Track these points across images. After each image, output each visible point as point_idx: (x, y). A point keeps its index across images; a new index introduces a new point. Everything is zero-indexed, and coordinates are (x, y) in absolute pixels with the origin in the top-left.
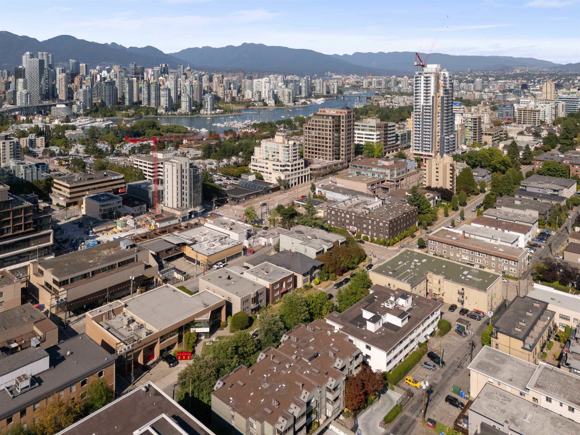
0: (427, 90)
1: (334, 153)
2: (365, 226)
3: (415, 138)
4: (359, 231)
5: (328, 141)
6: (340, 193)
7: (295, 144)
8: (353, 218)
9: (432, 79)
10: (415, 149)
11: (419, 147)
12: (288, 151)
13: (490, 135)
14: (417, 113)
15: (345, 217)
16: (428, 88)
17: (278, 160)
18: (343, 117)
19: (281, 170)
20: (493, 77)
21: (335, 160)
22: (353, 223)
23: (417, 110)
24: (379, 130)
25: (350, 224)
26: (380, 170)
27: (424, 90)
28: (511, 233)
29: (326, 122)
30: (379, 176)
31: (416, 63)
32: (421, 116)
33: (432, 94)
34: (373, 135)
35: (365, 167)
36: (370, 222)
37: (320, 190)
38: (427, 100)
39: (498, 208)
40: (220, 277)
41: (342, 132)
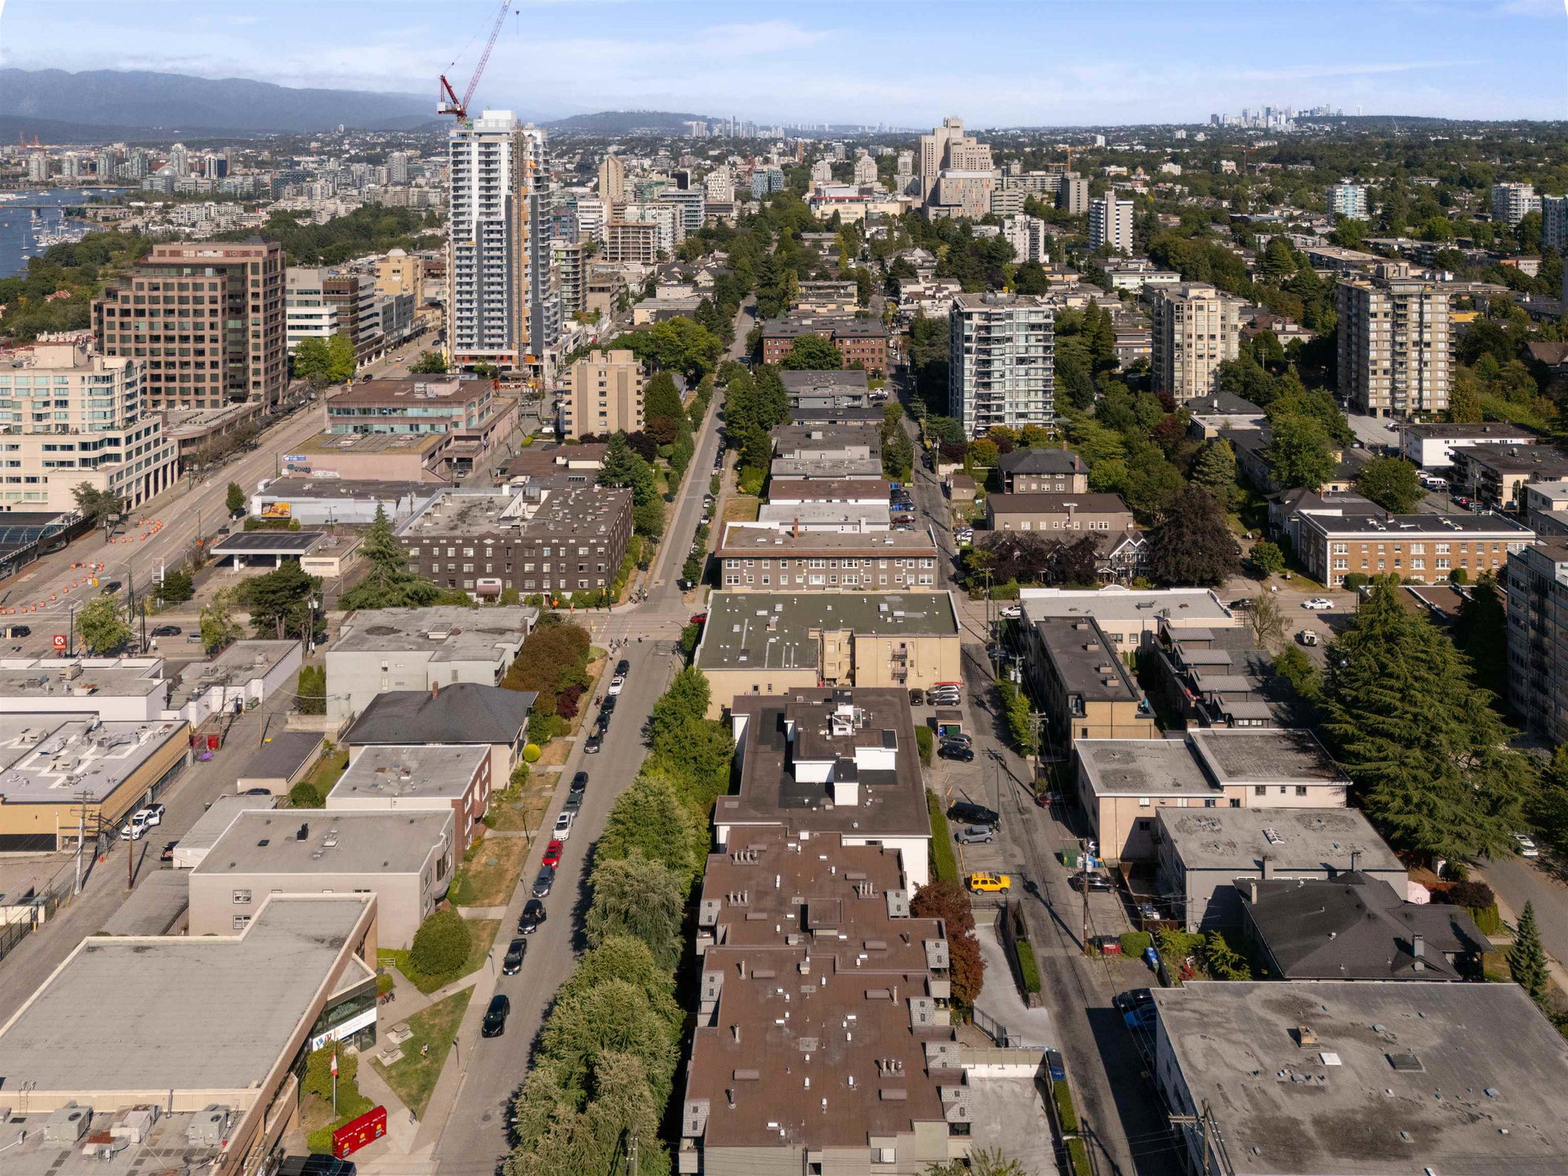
0: (489, 180)
1: (228, 382)
2: (528, 567)
3: (458, 314)
4: (509, 585)
5: (207, 345)
6: (343, 496)
7: (129, 365)
8: (489, 552)
9: (504, 151)
10: (461, 345)
11: (471, 336)
12: (109, 391)
13: (602, 290)
14: (461, 244)
15: (460, 558)
16: (492, 175)
17: (65, 429)
18: (255, 267)
19: (84, 462)
20: (415, 147)
21: (232, 406)
22: (489, 568)
23: (461, 235)
24: (333, 301)
25: (480, 572)
26: (432, 412)
27: (481, 179)
28: (862, 502)
29: (197, 287)
30: (433, 427)
31: (442, 107)
32: (474, 252)
33: (504, 191)
34: (320, 316)
35: (380, 410)
36: (547, 552)
37: (269, 499)
38: (488, 206)
39: (786, 456)
40: (264, 843)
41: (251, 315)
